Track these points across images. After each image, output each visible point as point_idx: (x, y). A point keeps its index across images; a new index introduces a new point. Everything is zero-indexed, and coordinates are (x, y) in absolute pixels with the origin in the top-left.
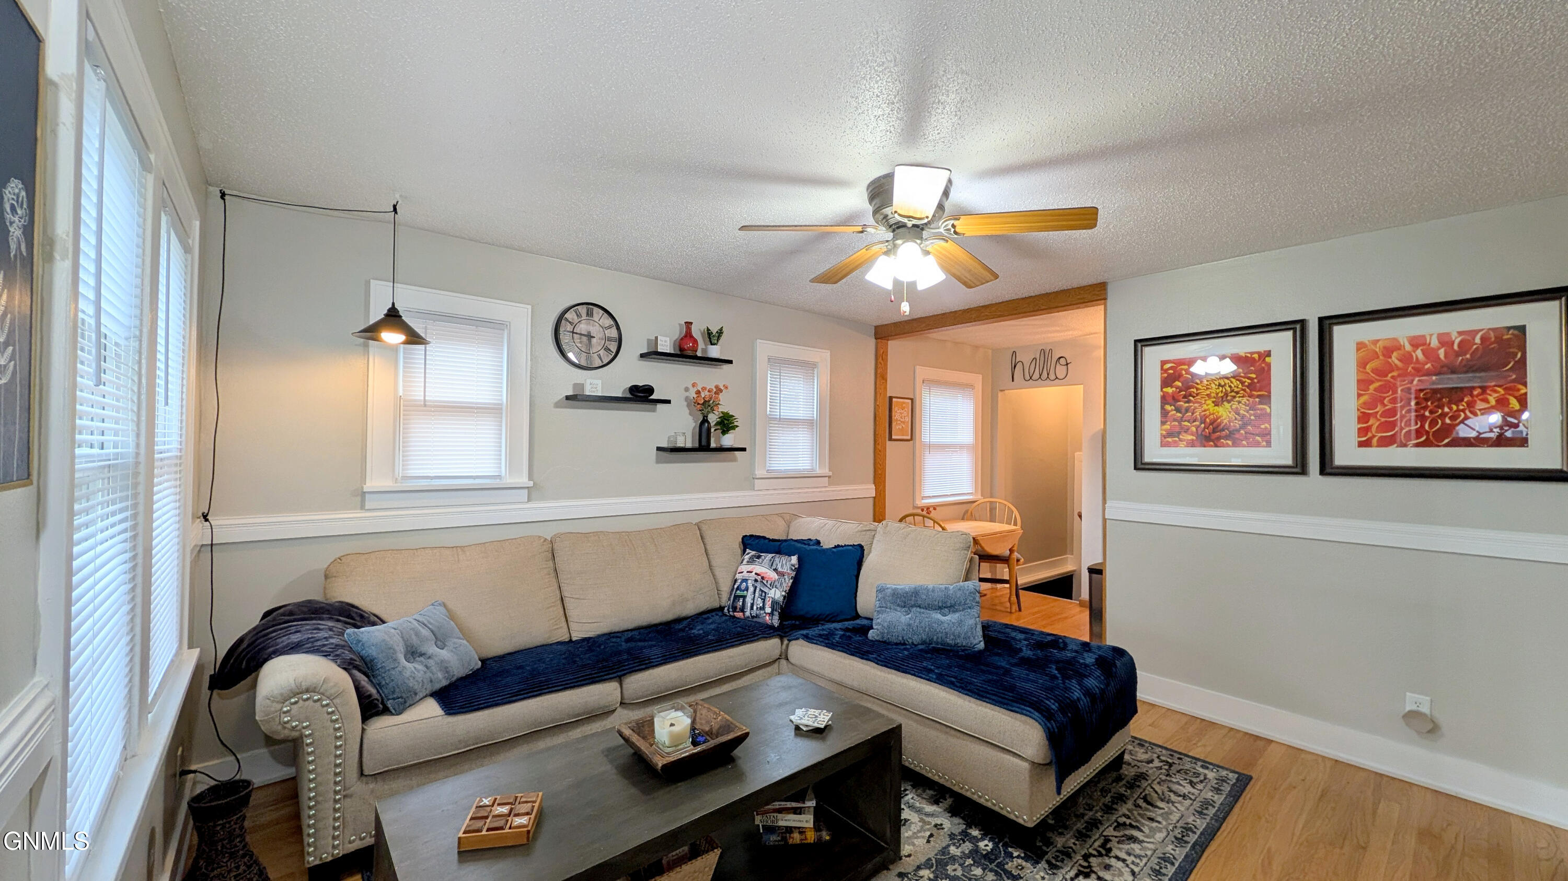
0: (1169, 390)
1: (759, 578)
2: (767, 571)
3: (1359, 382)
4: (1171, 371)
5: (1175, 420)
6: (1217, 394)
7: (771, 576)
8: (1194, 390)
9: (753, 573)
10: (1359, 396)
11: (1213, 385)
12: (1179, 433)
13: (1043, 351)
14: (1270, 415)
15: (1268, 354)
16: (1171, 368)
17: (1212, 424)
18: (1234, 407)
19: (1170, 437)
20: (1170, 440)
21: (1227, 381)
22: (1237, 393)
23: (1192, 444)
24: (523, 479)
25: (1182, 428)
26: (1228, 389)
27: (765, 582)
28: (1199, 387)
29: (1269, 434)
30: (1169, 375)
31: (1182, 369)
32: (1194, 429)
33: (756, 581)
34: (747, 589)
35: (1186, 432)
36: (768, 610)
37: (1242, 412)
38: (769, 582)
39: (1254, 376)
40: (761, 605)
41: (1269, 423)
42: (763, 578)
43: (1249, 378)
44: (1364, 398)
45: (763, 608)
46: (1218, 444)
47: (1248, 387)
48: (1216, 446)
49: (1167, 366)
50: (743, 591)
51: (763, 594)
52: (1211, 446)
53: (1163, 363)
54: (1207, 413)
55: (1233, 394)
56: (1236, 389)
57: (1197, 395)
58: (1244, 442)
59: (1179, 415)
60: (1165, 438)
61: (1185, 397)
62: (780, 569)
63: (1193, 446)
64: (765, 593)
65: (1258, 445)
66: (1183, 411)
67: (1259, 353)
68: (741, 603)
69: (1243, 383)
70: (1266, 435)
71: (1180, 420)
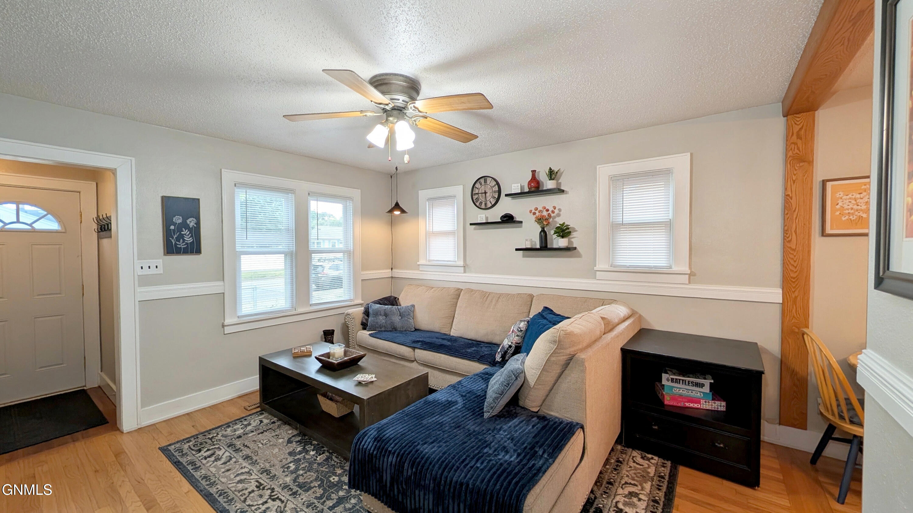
24: (461, 263)
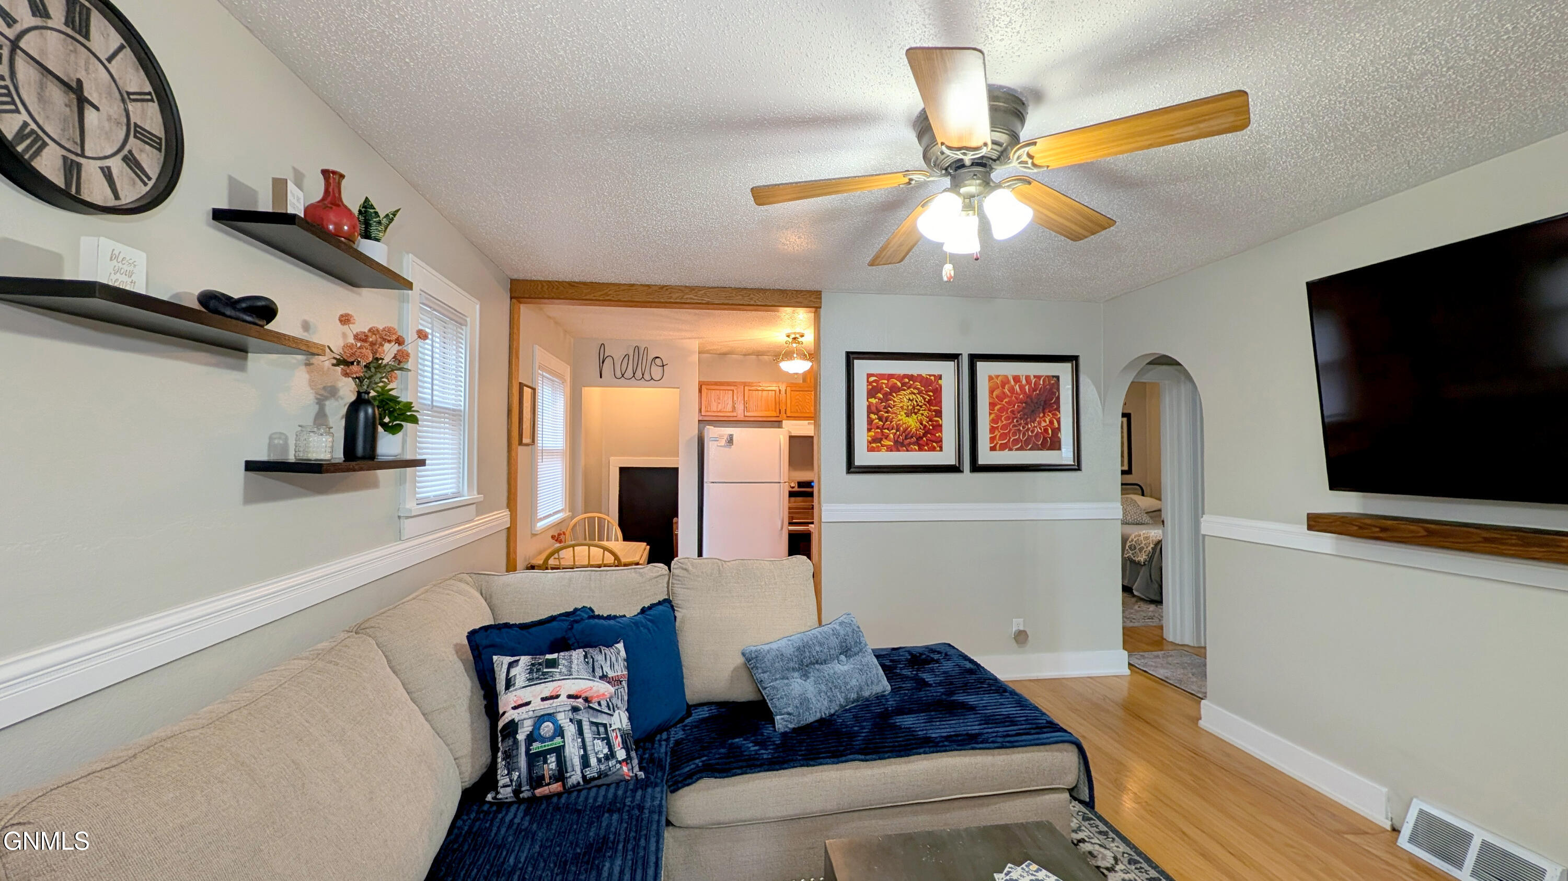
0: (873, 401)
1: (580, 703)
2: (590, 684)
3: (990, 403)
4: (875, 384)
5: (878, 428)
6: (908, 407)
7: (602, 691)
8: (892, 402)
9: (563, 698)
10: (990, 414)
11: (905, 399)
12: (881, 439)
13: (637, 348)
14: (941, 426)
15: (940, 377)
16: (874, 381)
17: (904, 431)
18: (919, 418)
19: (875, 443)
20: (874, 445)
21: (914, 397)
22: (921, 407)
23: (890, 449)
25: (883, 435)
26: (915, 403)
27: (596, 706)
28: (895, 399)
29: (941, 441)
30: (873, 387)
31: (883, 383)
32: (892, 436)
33: (575, 709)
34: (560, 732)
35: (886, 438)
36: (621, 754)
37: (924, 423)
38: (604, 703)
39: (931, 394)
40: (606, 751)
41: (941, 431)
42: (587, 700)
43: (928, 395)
44: (993, 416)
45: (611, 755)
46: (909, 449)
47: (928, 402)
48: (908, 451)
49: (872, 379)
50: (552, 739)
51: (602, 729)
52: (904, 451)
53: (869, 375)
54: (901, 422)
55: (918, 407)
56: (920, 404)
57: (894, 406)
58: (926, 448)
59: (881, 423)
60: (870, 443)
61: (885, 407)
62: (611, 674)
63: (891, 451)
64: (605, 726)
65: (933, 449)
66: (884, 420)
67: (934, 376)
68: (553, 766)
69: (924, 399)
70: (939, 441)
71: (882, 428)
